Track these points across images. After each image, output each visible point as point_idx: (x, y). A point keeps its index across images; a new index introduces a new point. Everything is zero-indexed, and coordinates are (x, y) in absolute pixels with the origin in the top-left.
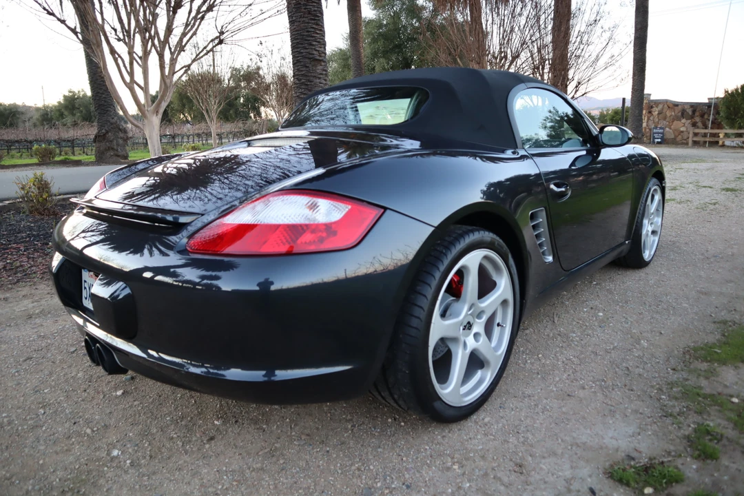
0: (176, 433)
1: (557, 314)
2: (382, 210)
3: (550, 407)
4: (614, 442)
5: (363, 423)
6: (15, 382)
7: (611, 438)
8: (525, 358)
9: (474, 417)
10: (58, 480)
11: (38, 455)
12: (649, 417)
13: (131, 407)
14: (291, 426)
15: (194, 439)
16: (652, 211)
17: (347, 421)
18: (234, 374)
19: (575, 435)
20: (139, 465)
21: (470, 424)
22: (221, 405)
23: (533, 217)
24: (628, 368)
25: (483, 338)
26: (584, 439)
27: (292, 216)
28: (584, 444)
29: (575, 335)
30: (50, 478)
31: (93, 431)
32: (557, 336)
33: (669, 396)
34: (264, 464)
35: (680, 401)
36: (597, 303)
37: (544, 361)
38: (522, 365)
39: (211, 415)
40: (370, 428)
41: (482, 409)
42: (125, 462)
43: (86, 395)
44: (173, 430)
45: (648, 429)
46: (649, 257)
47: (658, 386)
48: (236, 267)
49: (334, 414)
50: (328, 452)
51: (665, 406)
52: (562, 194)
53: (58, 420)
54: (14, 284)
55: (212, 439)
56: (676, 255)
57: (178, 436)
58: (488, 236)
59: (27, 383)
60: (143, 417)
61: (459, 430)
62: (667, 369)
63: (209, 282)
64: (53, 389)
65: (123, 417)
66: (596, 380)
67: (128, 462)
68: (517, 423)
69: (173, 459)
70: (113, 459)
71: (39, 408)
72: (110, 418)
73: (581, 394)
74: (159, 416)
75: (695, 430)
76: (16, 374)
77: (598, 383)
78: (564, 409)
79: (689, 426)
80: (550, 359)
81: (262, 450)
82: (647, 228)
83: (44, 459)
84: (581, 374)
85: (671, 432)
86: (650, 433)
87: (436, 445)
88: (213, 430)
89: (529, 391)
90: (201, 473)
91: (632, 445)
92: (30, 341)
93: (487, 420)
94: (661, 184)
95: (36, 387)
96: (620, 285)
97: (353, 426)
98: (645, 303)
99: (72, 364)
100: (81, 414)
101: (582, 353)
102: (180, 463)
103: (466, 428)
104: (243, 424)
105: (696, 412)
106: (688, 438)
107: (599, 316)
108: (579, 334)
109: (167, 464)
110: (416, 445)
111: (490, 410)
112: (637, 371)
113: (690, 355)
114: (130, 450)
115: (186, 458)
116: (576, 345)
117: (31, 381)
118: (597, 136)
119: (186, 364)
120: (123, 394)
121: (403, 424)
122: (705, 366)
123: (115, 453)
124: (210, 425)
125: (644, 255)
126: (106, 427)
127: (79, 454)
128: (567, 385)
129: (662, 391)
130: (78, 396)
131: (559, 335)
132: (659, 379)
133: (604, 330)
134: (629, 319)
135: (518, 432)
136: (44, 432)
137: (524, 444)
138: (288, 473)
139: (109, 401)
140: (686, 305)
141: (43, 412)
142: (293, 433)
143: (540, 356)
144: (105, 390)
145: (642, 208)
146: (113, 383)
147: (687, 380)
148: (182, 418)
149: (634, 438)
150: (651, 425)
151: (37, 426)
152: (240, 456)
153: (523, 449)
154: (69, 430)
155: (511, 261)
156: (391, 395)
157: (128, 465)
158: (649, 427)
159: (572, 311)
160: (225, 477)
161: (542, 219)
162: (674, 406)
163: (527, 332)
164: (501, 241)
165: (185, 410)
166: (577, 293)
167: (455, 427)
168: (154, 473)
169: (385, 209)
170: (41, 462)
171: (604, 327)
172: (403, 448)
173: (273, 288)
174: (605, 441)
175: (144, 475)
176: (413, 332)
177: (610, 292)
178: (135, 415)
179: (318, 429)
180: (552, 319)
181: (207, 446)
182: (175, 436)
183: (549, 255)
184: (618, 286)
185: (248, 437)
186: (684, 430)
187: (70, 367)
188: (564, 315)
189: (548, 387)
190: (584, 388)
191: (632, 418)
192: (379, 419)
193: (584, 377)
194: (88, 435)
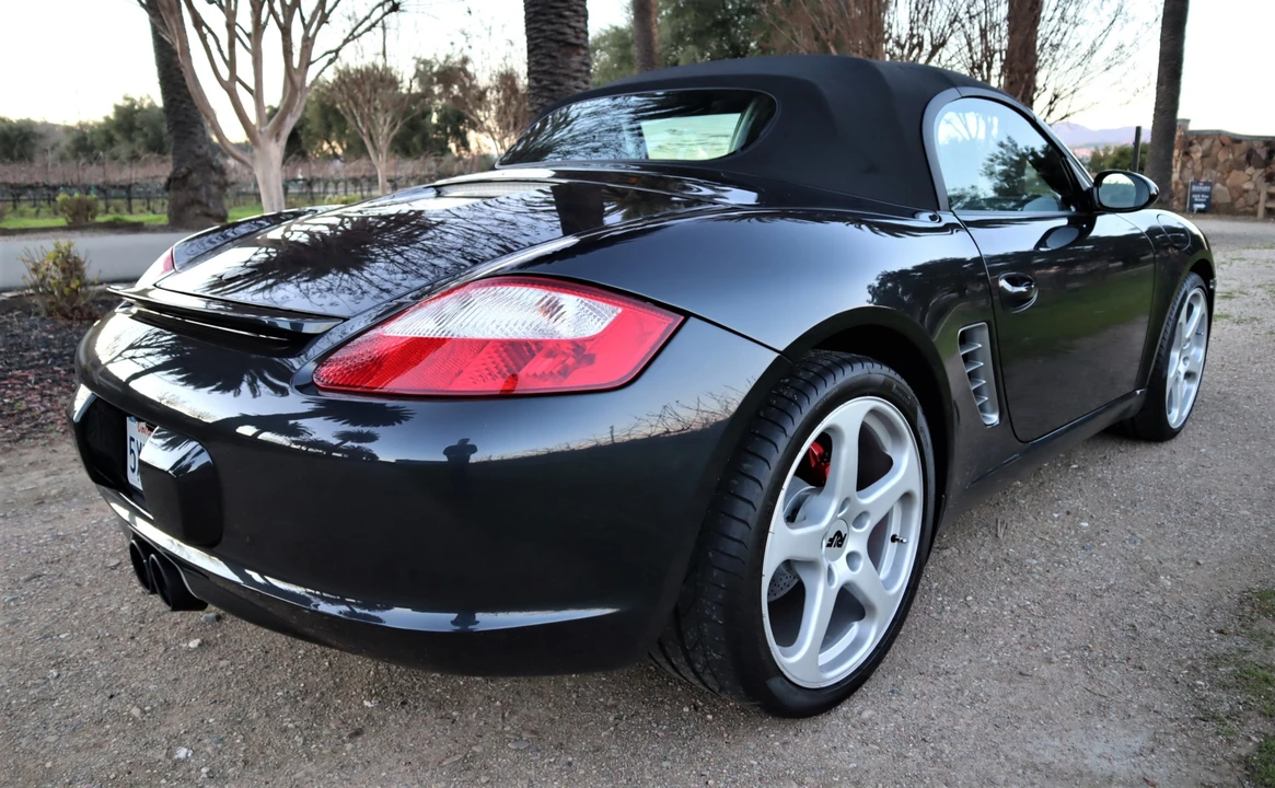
0: (292, 721)
1: (1002, 523)
2: (682, 318)
3: (985, 693)
4: (1105, 764)
5: (637, 713)
6: (9, 619)
7: (1100, 756)
8: (941, 602)
9: (843, 708)
11: (43, 752)
12: (1171, 720)
13: (214, 670)
14: (503, 714)
15: (325, 732)
16: (1187, 336)
17: (607, 708)
18: (399, 617)
19: (1029, 748)
20: (224, 777)
21: (834, 721)
22: (377, 672)
23: (965, 339)
24: (1134, 626)
25: (864, 562)
26: (1048, 756)
27: (511, 325)
28: (1048, 765)
29: (1035, 562)
31: (143, 712)
32: (1001, 562)
33: (1211, 682)
34: (450, 782)
35: (1231, 691)
36: (1078, 503)
37: (975, 608)
38: (935, 615)
39: (359, 690)
40: (650, 722)
41: (858, 694)
42: (199, 770)
43: (134, 645)
44: (288, 716)
45: (1169, 742)
46: (1178, 420)
47: (1189, 662)
48: (407, 419)
49: (584, 695)
50: (570, 764)
51: (1202, 699)
52: (1021, 299)
53: (82, 689)
54: (16, 441)
55: (358, 733)
56: (1230, 418)
57: (296, 727)
58: (878, 372)
59: (30, 620)
60: (235, 689)
61: (815, 732)
62: (1208, 631)
63: (356, 445)
64: (76, 634)
65: (198, 687)
66: (1073, 646)
67: (204, 770)
68: (922, 721)
69: (287, 768)
70: (177, 764)
71: (47, 668)
72: (175, 691)
73: (1046, 671)
74: (263, 688)
75: (1260, 748)
76: (12, 604)
77: (1076, 652)
78: (1011, 700)
79: (1249, 739)
80: (989, 605)
81: (448, 757)
82: (1177, 366)
83: (54, 760)
84: (1046, 634)
85: (1212, 749)
86: (1173, 750)
87: (771, 758)
88: (361, 716)
89: (947, 664)
91: (1138, 772)
92: (38, 545)
93: (866, 715)
94: (1208, 284)
95: (46, 628)
96: (1122, 472)
97: (619, 718)
98: (1168, 506)
99: (112, 590)
100: (123, 680)
101: (1048, 595)
102: (298, 775)
103: (827, 729)
104: (416, 707)
105: (1261, 714)
106: (1245, 761)
107: (1081, 527)
108: (1043, 560)
109: (274, 777)
110: (733, 757)
111: (873, 696)
112: (1151, 632)
113: (1253, 605)
114: (209, 749)
115: (310, 767)
116: (1038, 581)
117: (38, 618)
118: (1090, 191)
119: (312, 598)
120: (200, 645)
121: (710, 717)
123: (182, 753)
124: (355, 709)
125: (1169, 416)
126: (167, 704)
127: (116, 752)
128: (1018, 654)
129: (1199, 671)
130: (120, 647)
131: (1005, 560)
132: (1192, 649)
133: (1091, 555)
134: (1138, 534)
135: (924, 740)
136: (56, 711)
137: (935, 762)
139: (175, 658)
140: (1246, 512)
141: (55, 674)
142: (507, 728)
143: (969, 598)
144: (169, 637)
145: (1169, 330)
146: (183, 626)
147: (1246, 652)
148: (306, 693)
149: (1142, 758)
150: (1175, 736)
151: (44, 699)
152: (408, 768)
153: (933, 770)
154: (101, 709)
155: (922, 421)
156: (690, 663)
157: (204, 776)
158: (1172, 740)
159: (1031, 517)
161: (981, 344)
162: (1220, 701)
163: (947, 553)
164: (903, 382)
165: (311, 679)
166: (1042, 483)
167: (806, 725)
169: (687, 315)
170: (49, 765)
171: (1090, 548)
172: (708, 762)
173: (474, 459)
174: (1086, 762)
176: (733, 548)
177: (1104, 483)
178: (220, 685)
179: (552, 721)
180: (994, 531)
181: (349, 746)
182: (290, 725)
183: (993, 412)
184: (1118, 473)
185: (425, 732)
186: (1239, 747)
187: (108, 593)
188: (1015, 524)
189: (982, 656)
190: (1050, 661)
191: (1139, 719)
192: (667, 707)
193: (1052, 639)
194: (134, 719)
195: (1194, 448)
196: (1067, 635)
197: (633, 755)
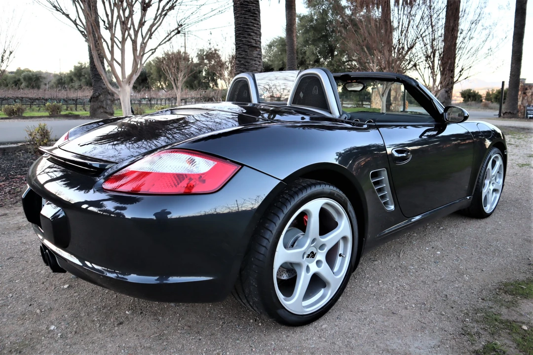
0: (97, 318)
1: (403, 251)
2: (241, 166)
3: (376, 321)
4: (417, 351)
5: (232, 321)
7: (416, 348)
8: (368, 283)
9: (315, 324)
10: (9, 343)
11: (1, 325)
12: (451, 334)
13: (71, 297)
14: (179, 319)
15: (109, 323)
16: (493, 174)
17: (220, 319)
18: (133, 278)
19: (388, 343)
20: (66, 338)
21: (310, 329)
22: (134, 301)
23: (375, 175)
24: (447, 295)
25: (325, 264)
26: (394, 347)
27: (174, 168)
28: (393, 350)
29: (412, 267)
30: (5, 341)
31: (41, 311)
32: (398, 267)
33: (472, 319)
34: (152, 344)
35: (479, 324)
36: (438, 244)
37: (381, 286)
38: (364, 288)
39: (125, 307)
40: (236, 325)
41: (323, 317)
42: (57, 334)
43: (43, 286)
44: (96, 316)
45: (447, 343)
46: (489, 210)
47: (466, 311)
48: (138, 201)
49: (213, 313)
50: (200, 339)
51: (466, 327)
52: (403, 159)
53: (20, 302)
54: (14, 204)
55: (121, 323)
56: (516, 209)
57: (98, 320)
58: (328, 188)
59: (6, 275)
60: (78, 304)
61: (301, 332)
62: (478, 299)
63: (119, 211)
64: (22, 281)
65: (64, 303)
66: (418, 303)
67: (59, 334)
68: (347, 330)
69: (91, 335)
70: (49, 332)
71: (9, 293)
72: (55, 304)
73: (404, 312)
74: (89, 305)
75: (484, 347)
77: (419, 305)
78: (386, 323)
79: (481, 343)
80: (388, 285)
81: (153, 334)
82: (488, 188)
83: (4, 328)
84: (408, 297)
85: (464, 347)
86: (448, 346)
87: (280, 341)
88: (124, 317)
89: (363, 308)
90: (107, 346)
92: (14, 246)
93: (324, 326)
95: (11, 278)
96: (461, 231)
97: (224, 323)
98: (477, 246)
99: (39, 264)
100: (36, 299)
101: (414, 281)
102: (94, 338)
103: (306, 331)
104: (146, 315)
105: (489, 333)
106: (477, 352)
107: (437, 254)
108: (416, 267)
109: (85, 339)
110: (265, 341)
111: (329, 319)
112: (453, 298)
113: (501, 289)
114: (63, 327)
115: (100, 335)
116: (411, 276)
117: (9, 274)
118: (443, 114)
119: (104, 271)
120: (68, 287)
121: (260, 324)
122: (509, 298)
123: (52, 327)
124: (122, 314)
125: (484, 208)
126: (51, 309)
127: (28, 326)
128: (394, 305)
129: (468, 315)
130: (38, 286)
131: (400, 266)
132: (468, 306)
133: (437, 265)
134: (460, 258)
136: (9, 310)
137: (347, 346)
138: (167, 352)
139: (58, 292)
140: (511, 250)
141: (11, 296)
142: (179, 325)
143: (380, 281)
144: (57, 283)
145: (483, 172)
146: (63, 279)
147: (491, 308)
148: (104, 307)
149: (434, 349)
150: (450, 341)
151: (5, 305)
152: (137, 338)
154: (26, 309)
157: (59, 337)
158: (449, 342)
159: (416, 249)
160: (123, 351)
161: (384, 176)
162: (474, 327)
163: (376, 263)
165: (108, 302)
166: (425, 235)
167: (298, 329)
168: (75, 344)
169: (243, 165)
171: (438, 262)
172: (255, 342)
173: (169, 216)
174: (410, 349)
175: (67, 345)
176: (261, 257)
177: (452, 236)
178: (73, 303)
179: (197, 323)
180: (398, 254)
181: (116, 328)
182: (96, 319)
183: (392, 205)
184: (459, 231)
185: (147, 324)
186: (476, 346)
187: (38, 265)
188: (409, 251)
189: (379, 305)
190: (406, 308)
191: (437, 333)
192: (244, 320)
193: (410, 300)
194: (37, 314)
195: (496, 222)
196: (417, 298)
197: (226, 337)
